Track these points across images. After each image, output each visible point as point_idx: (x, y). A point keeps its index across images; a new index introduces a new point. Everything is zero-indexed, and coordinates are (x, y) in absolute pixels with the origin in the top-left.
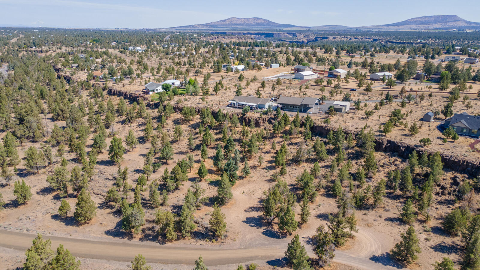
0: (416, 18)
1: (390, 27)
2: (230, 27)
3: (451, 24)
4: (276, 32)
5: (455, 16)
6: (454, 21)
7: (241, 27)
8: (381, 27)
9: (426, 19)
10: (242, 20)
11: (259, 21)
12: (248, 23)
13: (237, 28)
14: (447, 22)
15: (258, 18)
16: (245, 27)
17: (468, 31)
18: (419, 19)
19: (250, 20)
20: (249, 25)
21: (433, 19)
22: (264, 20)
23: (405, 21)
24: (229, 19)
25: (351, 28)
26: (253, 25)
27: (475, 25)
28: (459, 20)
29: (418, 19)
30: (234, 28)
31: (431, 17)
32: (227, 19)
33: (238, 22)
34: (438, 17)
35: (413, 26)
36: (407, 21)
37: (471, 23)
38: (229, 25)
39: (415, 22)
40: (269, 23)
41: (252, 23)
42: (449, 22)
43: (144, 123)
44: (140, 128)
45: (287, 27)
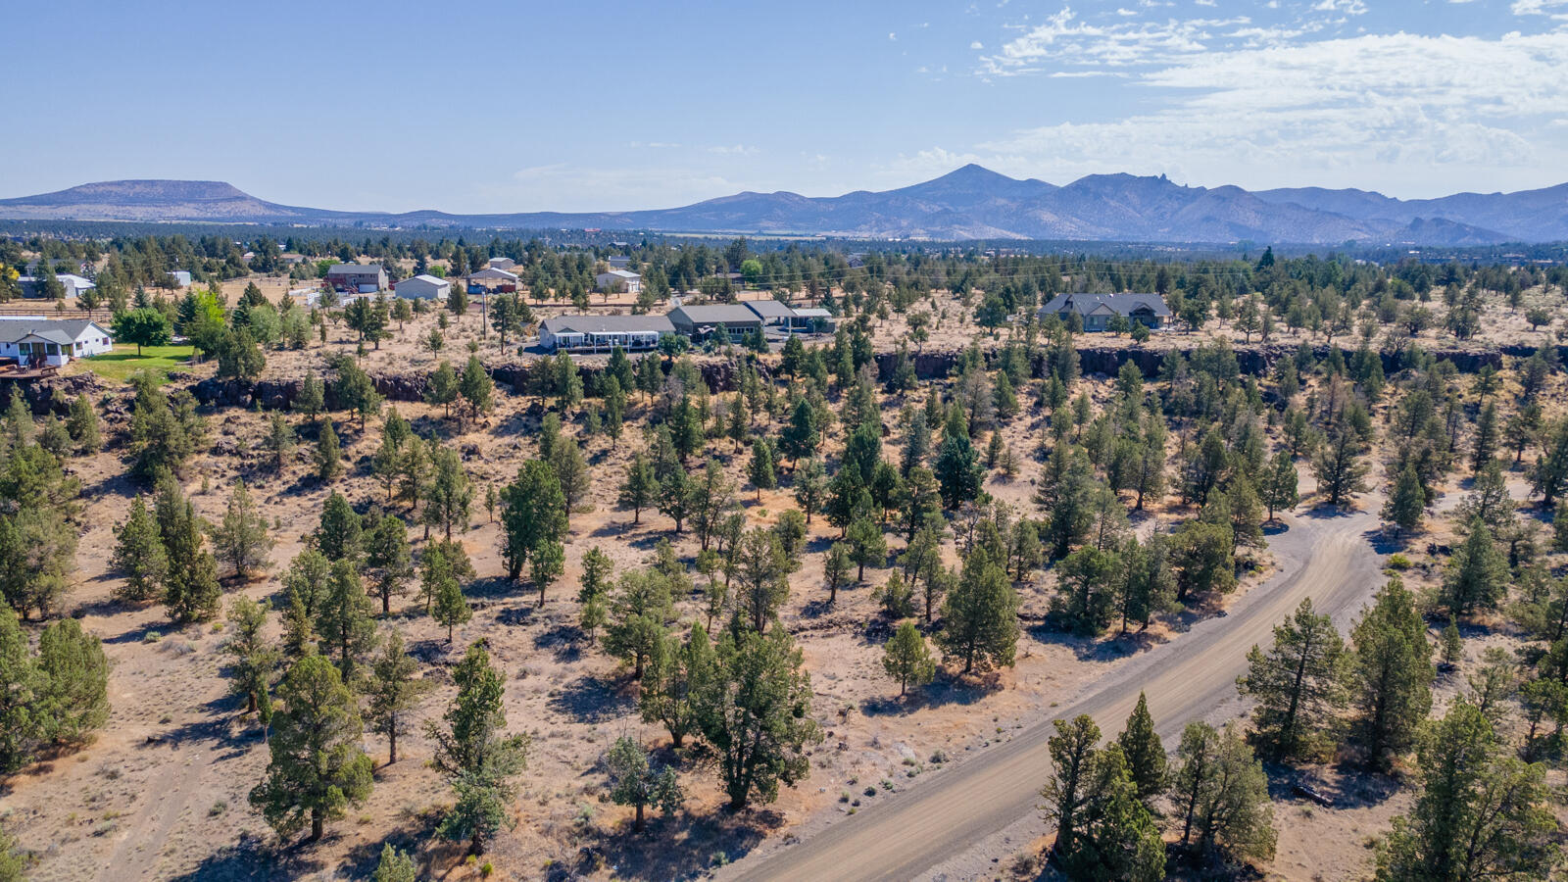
0: (102, 185)
1: (24, 208)
3: (225, 209)
5: (225, 185)
6: (229, 200)
9: (138, 188)
14: (209, 201)
18: (115, 189)
21: (160, 190)
23: (63, 193)
27: (293, 214)
28: (242, 198)
29: (110, 188)
31: (153, 183)
34: (176, 184)
36: (72, 190)
37: (277, 206)
42: (216, 202)
43: (251, 466)
44: (261, 487)
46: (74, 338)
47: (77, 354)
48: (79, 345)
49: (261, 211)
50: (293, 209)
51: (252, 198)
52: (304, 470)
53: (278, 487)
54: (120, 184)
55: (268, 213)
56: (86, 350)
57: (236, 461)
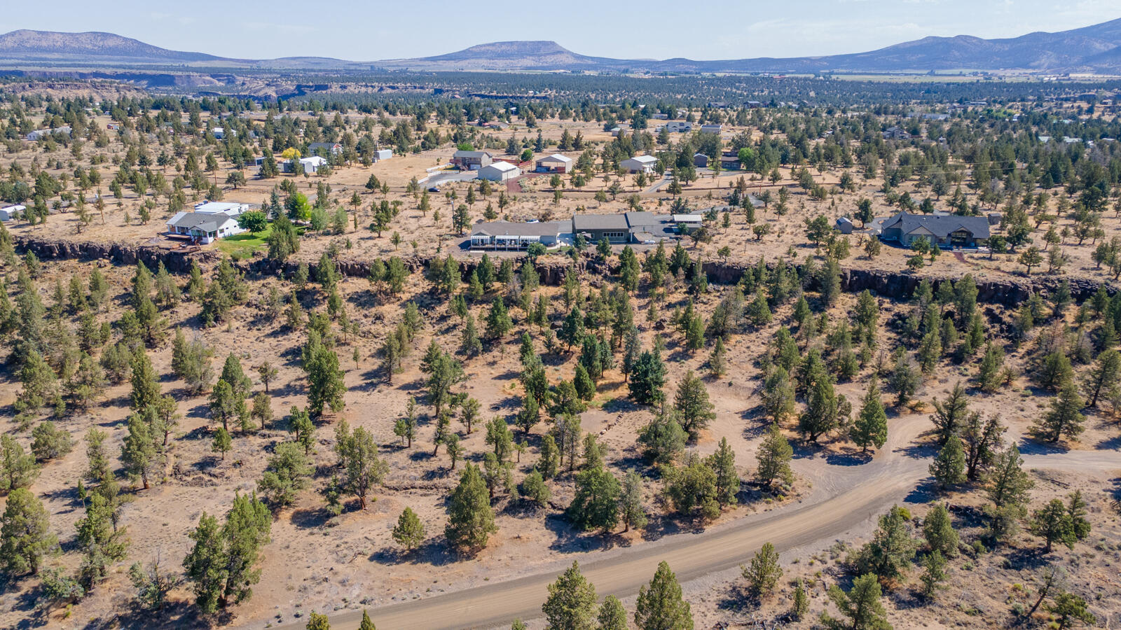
0: (484, 45)
1: (440, 63)
2: (23, 56)
3: (550, 60)
4: (180, 73)
5: (552, 43)
6: (554, 53)
7: (56, 56)
8: (421, 63)
9: (504, 47)
10: (56, 37)
11: (110, 43)
12: (75, 45)
13: (46, 59)
14: (541, 55)
15: (105, 35)
16: (68, 56)
17: (587, 73)
18: (490, 48)
19: (83, 38)
20: (80, 51)
21: (515, 47)
22: (125, 39)
23: (464, 51)
24: (13, 34)
25: (360, 64)
26: (94, 53)
27: (590, 62)
28: (561, 51)
29: (488, 48)
30: (36, 59)
31: (512, 43)
32: (7, 35)
33: (44, 44)
34: (524, 44)
35: (484, 62)
36: (468, 50)
37: (583, 57)
38: (15, 50)
39: (484, 53)
40: (141, 48)
41: (90, 47)
42: (545, 55)
43: (261, 315)
44: (259, 330)
45: (196, 60)
46: (218, 226)
47: (220, 235)
48: (222, 231)
49: (571, 61)
50: (592, 58)
51: (569, 52)
52: (283, 320)
53: (268, 330)
54: (493, 45)
55: (575, 62)
56: (227, 233)
57: (255, 311)
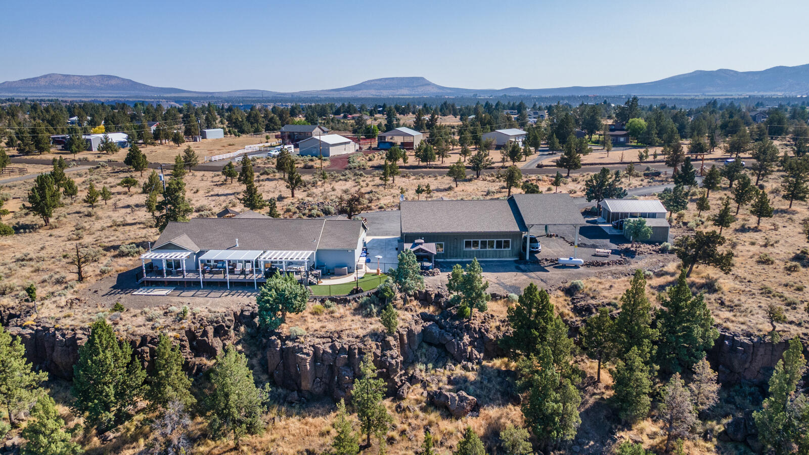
0: (373, 80)
1: (342, 92)
2: (51, 91)
3: (420, 90)
4: (153, 100)
5: (422, 78)
6: (423, 85)
7: (74, 90)
8: (328, 93)
9: (387, 82)
10: (75, 78)
11: (113, 82)
12: (88, 84)
13: (67, 93)
14: (414, 86)
15: (110, 77)
16: (83, 90)
18: (378, 82)
19: (94, 79)
20: (91, 88)
21: (395, 82)
22: (123, 80)
23: (359, 85)
24: (45, 76)
26: (101, 89)
27: (449, 91)
28: (429, 84)
29: (376, 82)
30: (59, 93)
31: (393, 79)
32: (41, 77)
33: (67, 83)
34: (402, 79)
35: (372, 91)
37: (443, 88)
39: (371, 85)
40: (133, 85)
41: (98, 85)
42: (417, 86)
45: (170, 93)
49: (435, 90)
50: (451, 89)
51: (434, 84)
54: (380, 80)
55: (439, 91)
